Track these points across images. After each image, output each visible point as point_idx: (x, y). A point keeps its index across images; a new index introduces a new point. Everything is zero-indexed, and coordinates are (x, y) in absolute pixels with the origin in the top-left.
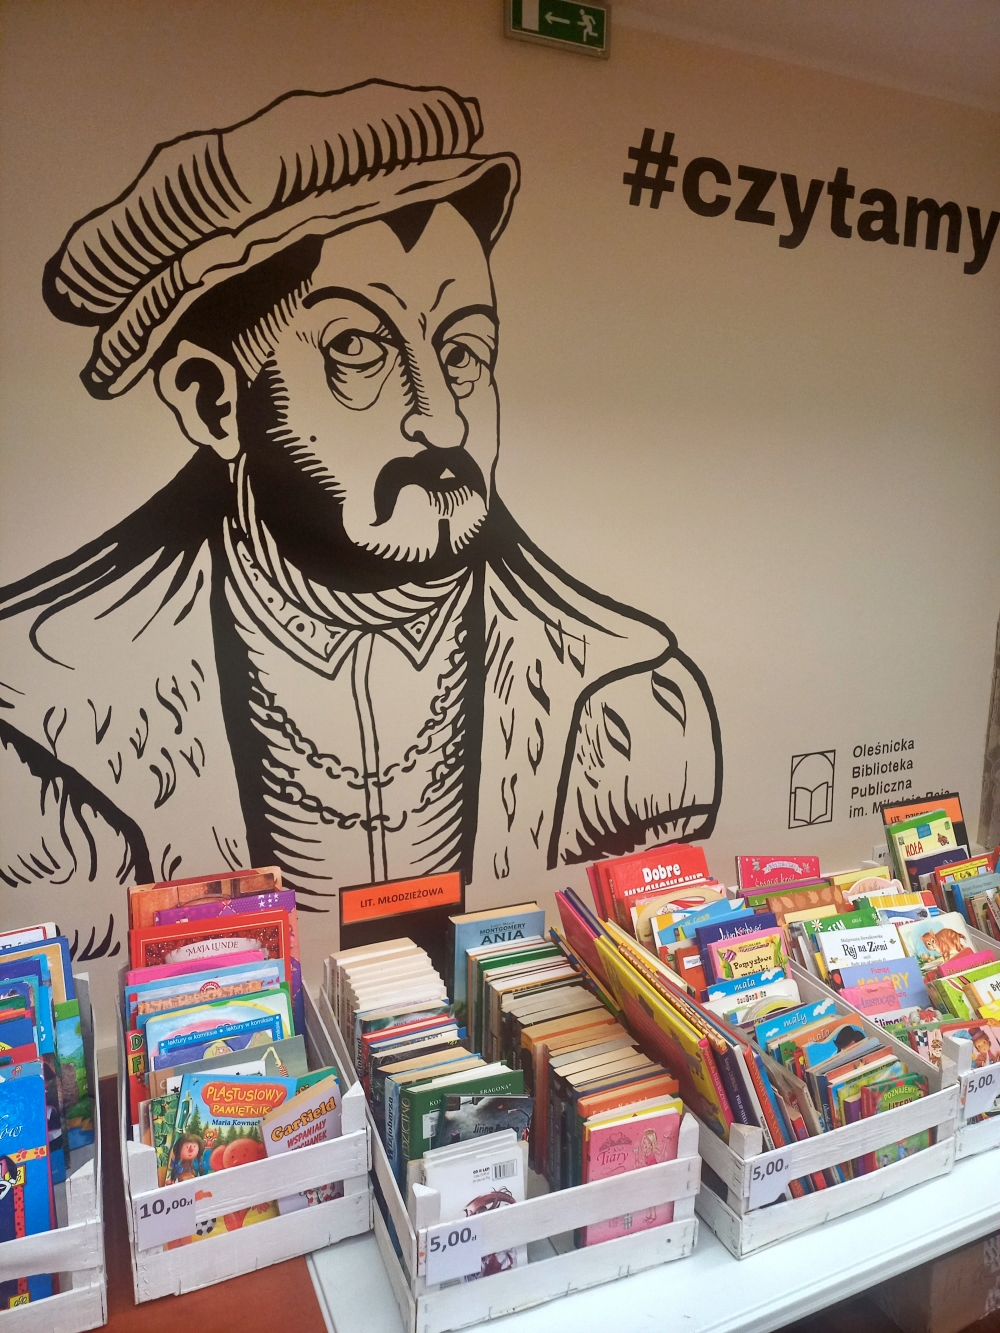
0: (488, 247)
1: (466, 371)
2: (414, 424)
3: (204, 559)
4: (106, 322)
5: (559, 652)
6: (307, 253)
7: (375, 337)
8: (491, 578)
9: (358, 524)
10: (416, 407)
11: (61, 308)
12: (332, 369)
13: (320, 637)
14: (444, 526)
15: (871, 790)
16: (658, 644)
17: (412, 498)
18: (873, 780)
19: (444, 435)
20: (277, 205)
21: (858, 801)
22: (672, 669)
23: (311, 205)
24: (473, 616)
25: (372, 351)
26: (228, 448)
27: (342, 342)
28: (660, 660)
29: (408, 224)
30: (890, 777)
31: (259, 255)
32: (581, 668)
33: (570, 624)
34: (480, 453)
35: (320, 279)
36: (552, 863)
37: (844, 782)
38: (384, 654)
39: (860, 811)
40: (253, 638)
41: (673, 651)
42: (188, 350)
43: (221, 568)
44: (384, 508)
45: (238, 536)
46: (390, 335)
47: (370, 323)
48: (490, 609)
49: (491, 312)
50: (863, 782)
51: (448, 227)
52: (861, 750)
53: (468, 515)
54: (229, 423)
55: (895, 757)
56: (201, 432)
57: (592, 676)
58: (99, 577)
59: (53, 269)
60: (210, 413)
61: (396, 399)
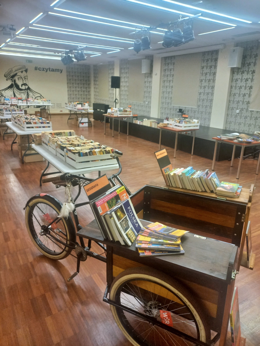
0: (26, 73)
1: (26, 79)
2: (23, 82)
3: (12, 89)
4: (7, 77)
5: (33, 95)
6: (16, 74)
7: (21, 78)
8: (29, 91)
9: (20, 87)
10: (23, 81)
11: (5, 77)
12: (18, 79)
13: (19, 93)
14: (25, 88)
15: (58, 107)
16: (40, 95)
17: (23, 86)
18: (58, 106)
19: (25, 82)
20: (15, 71)
21: (57, 107)
22: (41, 97)
23: (17, 71)
24: (28, 93)
25: (20, 78)
26: (13, 83)
27: (19, 78)
28: (40, 96)
29: (22, 72)
30: (60, 106)
31: (14, 74)
32: (35, 96)
33: (34, 93)
34: (27, 83)
35: (18, 75)
36: (34, 108)
37: (56, 106)
38: (22, 94)
39: (57, 108)
40: (15, 93)
41: (41, 96)
42: (11, 78)
43: (13, 89)
44: (22, 86)
45: (14, 87)
46: (21, 77)
47: (20, 77)
48: (29, 92)
49: (27, 76)
50: (57, 106)
51: (24, 72)
52: (57, 104)
53: (27, 87)
54: (13, 82)
55: (60, 105)
56: (12, 82)
57: (36, 97)
58: (7, 89)
59: (5, 75)
60: (12, 81)
61: (22, 81)
